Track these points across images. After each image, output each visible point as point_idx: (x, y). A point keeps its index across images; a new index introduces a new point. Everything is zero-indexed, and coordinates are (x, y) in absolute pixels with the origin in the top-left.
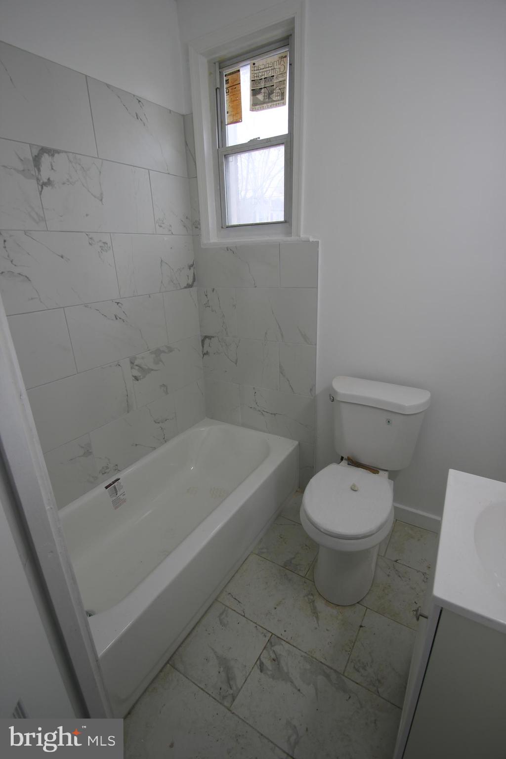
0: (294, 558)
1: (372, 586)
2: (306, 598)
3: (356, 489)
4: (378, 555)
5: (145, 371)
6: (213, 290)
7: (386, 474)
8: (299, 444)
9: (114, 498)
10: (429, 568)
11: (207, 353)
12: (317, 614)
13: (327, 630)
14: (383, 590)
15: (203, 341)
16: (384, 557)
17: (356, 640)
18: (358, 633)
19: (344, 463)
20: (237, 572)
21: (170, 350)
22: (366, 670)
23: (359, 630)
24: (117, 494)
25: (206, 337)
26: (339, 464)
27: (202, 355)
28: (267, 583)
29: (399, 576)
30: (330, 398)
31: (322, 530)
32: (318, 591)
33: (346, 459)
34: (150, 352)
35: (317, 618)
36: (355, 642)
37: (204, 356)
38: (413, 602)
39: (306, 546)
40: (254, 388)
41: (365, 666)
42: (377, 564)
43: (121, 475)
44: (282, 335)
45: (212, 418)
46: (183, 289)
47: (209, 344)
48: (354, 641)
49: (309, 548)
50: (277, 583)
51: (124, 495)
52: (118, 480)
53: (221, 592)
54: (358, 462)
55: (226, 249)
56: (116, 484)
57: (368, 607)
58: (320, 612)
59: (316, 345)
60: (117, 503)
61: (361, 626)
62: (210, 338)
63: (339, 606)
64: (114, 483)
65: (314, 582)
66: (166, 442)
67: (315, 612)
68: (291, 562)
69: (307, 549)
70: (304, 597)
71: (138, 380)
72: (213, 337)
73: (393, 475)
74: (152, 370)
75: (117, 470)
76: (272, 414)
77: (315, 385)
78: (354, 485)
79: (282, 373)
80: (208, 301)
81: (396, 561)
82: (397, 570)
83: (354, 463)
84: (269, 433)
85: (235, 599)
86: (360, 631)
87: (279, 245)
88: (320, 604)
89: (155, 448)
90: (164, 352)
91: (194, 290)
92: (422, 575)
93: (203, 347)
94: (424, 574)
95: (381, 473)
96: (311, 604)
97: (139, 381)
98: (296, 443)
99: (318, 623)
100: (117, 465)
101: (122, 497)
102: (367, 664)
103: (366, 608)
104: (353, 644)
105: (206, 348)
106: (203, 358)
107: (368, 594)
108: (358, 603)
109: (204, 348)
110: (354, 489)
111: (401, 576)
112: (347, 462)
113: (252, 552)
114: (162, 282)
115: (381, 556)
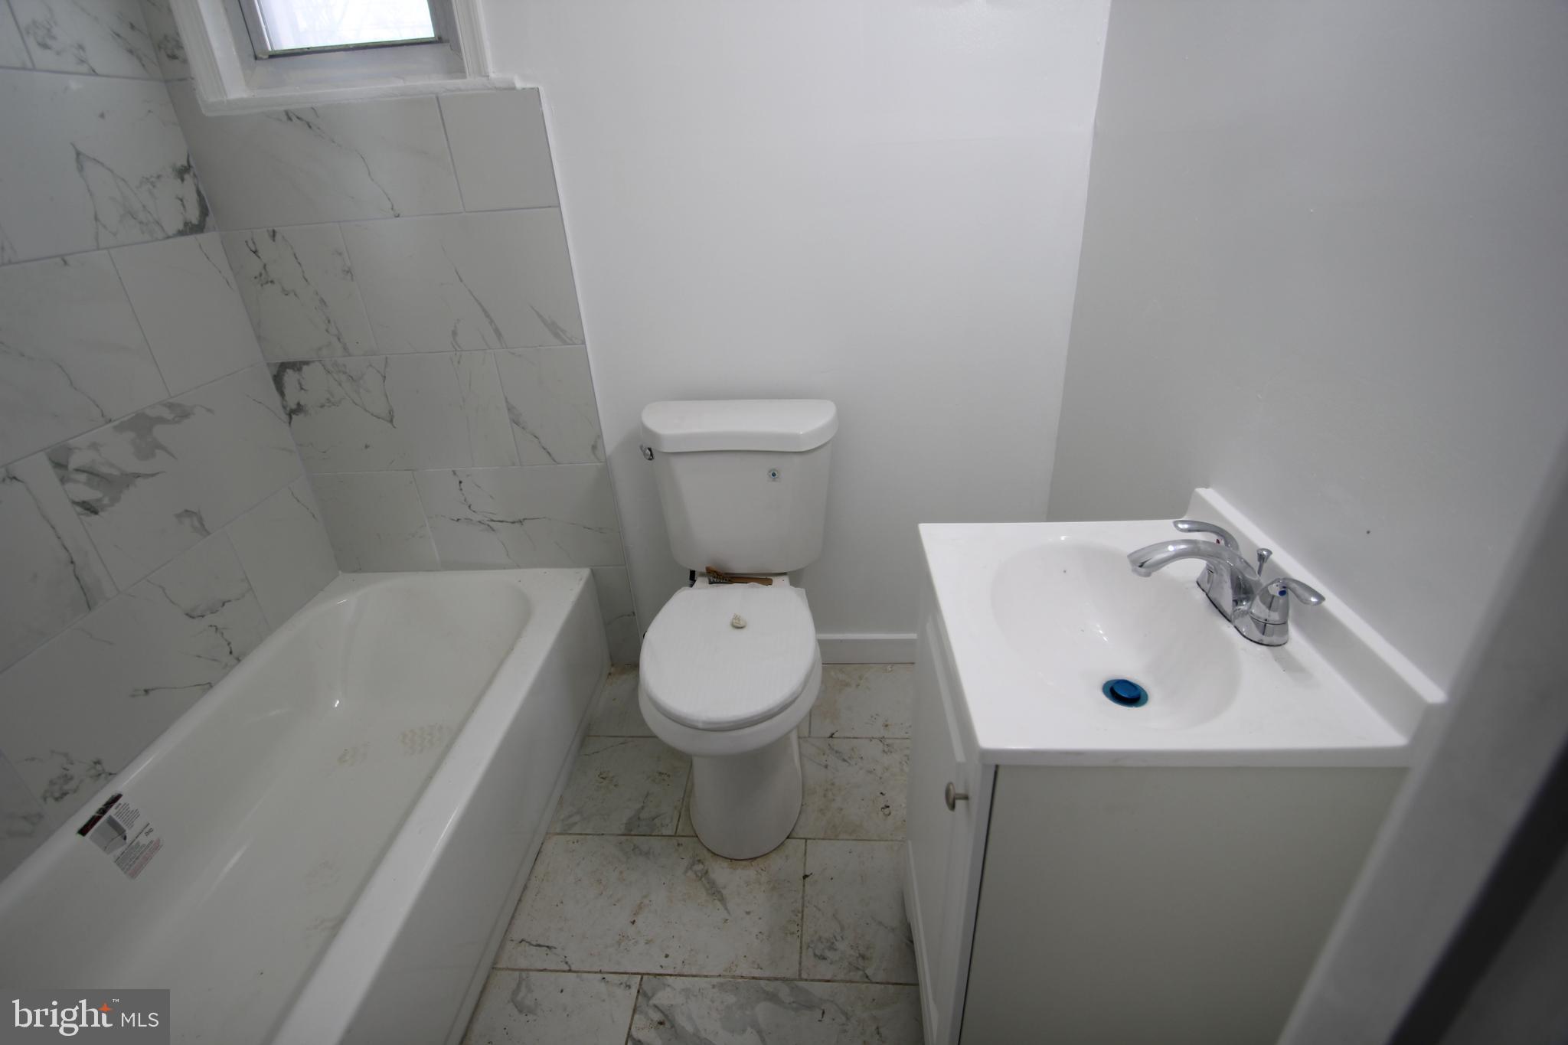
0: (643, 808)
1: (803, 798)
2: (690, 873)
3: (742, 624)
4: (799, 737)
5: (115, 483)
6: (274, 234)
7: (786, 580)
8: (593, 574)
9: (118, 852)
10: (887, 726)
11: (299, 409)
12: (719, 892)
13: (748, 913)
14: (825, 796)
15: (278, 380)
16: (809, 737)
17: (803, 906)
18: (804, 891)
19: (701, 582)
20: (525, 888)
21: (182, 413)
22: (836, 950)
23: (804, 886)
24: (125, 838)
25: (284, 367)
26: (691, 586)
27: (285, 417)
28: (599, 881)
29: (844, 760)
30: (645, 454)
31: (700, 725)
32: (709, 850)
33: (702, 575)
34: (115, 427)
35: (722, 900)
36: (803, 911)
37: (291, 418)
38: (878, 794)
39: (660, 774)
40: (454, 473)
41: (833, 943)
42: (801, 755)
43: (123, 784)
44: (497, 331)
45: (360, 570)
46: (174, 236)
47: (300, 384)
48: (800, 909)
49: (669, 776)
50: (621, 873)
51: (151, 831)
52: (115, 799)
53: (501, 946)
54: (726, 574)
55: (285, 118)
56: (112, 812)
57: (806, 837)
58: (725, 887)
59: (584, 342)
60: (134, 861)
61: (805, 877)
62: (297, 366)
63: (755, 858)
64: (103, 811)
65: (697, 836)
66: (239, 660)
67: (716, 892)
68: (639, 818)
69: (664, 780)
70: (686, 872)
71: (96, 512)
72: (307, 363)
73: (796, 578)
74: (138, 476)
75: (102, 772)
76: (513, 523)
77: (600, 436)
78: (737, 618)
79: (517, 423)
80: (265, 266)
81: (831, 737)
82: (837, 752)
83: (721, 576)
84: (519, 567)
85: (539, 946)
86: (806, 885)
87: (437, 98)
88: (721, 873)
89: (210, 686)
90: (161, 420)
91: (209, 239)
92: (879, 742)
93: (282, 394)
94: (881, 739)
95: (776, 580)
96: (703, 879)
97: (101, 513)
98: (585, 572)
99: (726, 909)
100: (98, 762)
101: (143, 840)
102: (835, 937)
103: (804, 841)
104: (800, 915)
105: (293, 397)
106: (290, 423)
107: (800, 813)
108: (788, 838)
109: (287, 397)
110: (738, 626)
111: (846, 758)
112: (706, 580)
113: (547, 833)
114: (96, 219)
115: (805, 737)
